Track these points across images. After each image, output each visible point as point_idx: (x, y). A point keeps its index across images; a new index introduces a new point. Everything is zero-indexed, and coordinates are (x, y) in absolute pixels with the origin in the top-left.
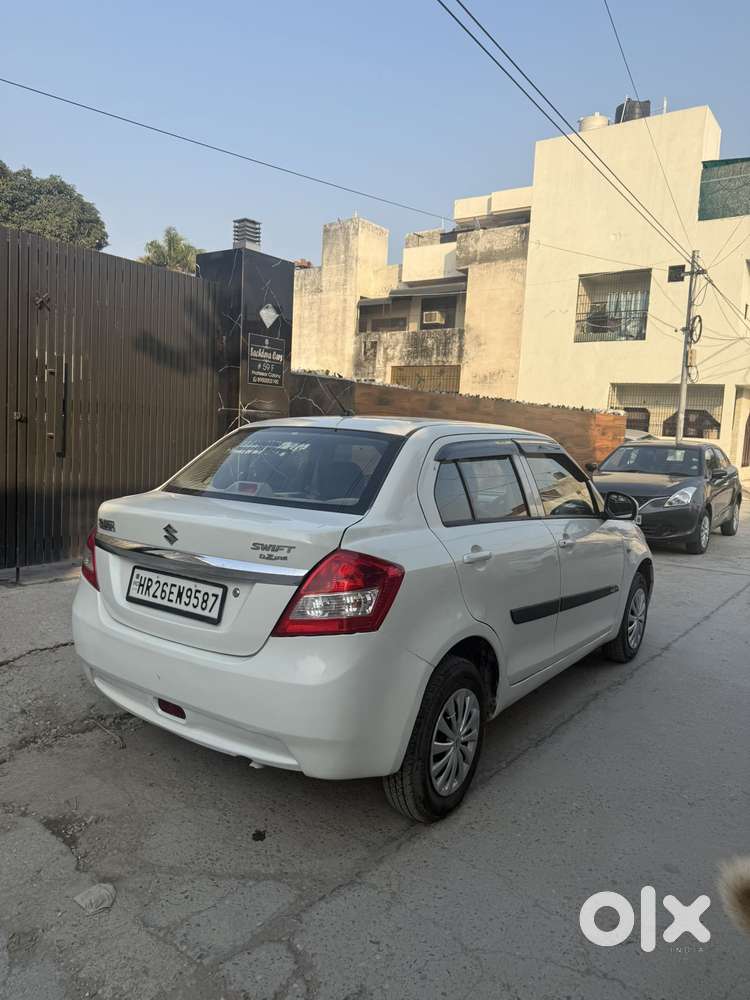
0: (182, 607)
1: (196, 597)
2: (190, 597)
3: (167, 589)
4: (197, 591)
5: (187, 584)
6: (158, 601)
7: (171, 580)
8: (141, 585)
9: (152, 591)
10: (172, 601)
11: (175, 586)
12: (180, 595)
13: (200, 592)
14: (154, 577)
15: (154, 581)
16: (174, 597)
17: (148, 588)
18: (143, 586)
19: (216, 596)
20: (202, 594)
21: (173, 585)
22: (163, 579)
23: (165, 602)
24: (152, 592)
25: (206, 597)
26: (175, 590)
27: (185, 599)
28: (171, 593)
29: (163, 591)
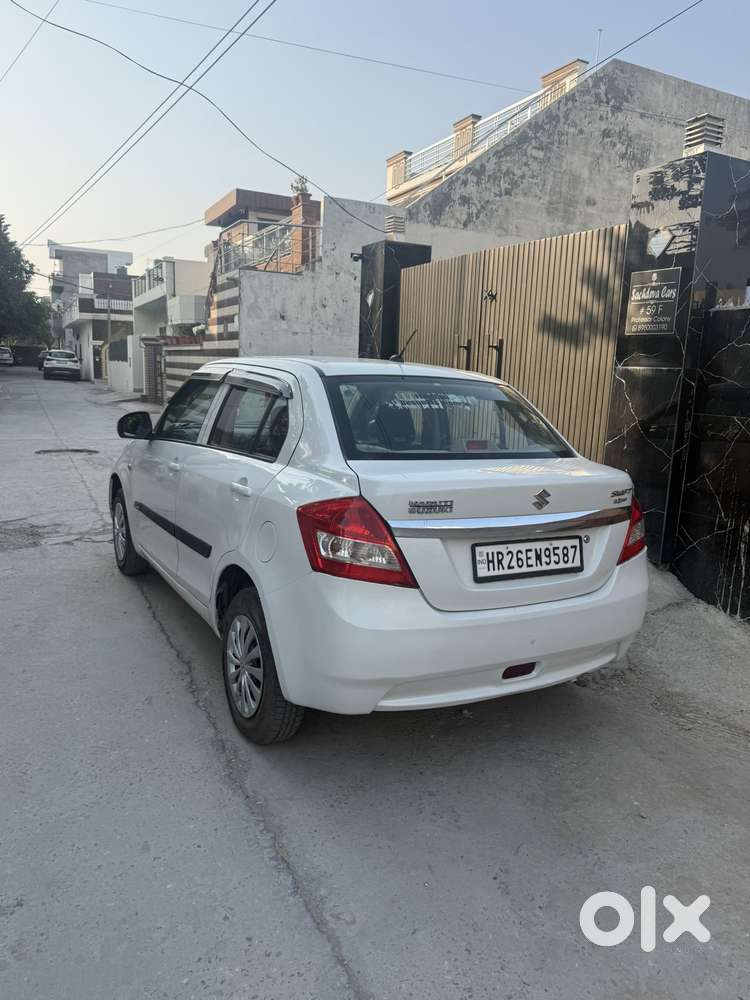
0: (545, 567)
1: (555, 554)
2: (549, 556)
3: (523, 556)
4: (555, 549)
5: (543, 545)
6: (517, 570)
7: (523, 547)
8: (489, 562)
9: (505, 563)
10: (532, 566)
11: (531, 550)
12: (538, 557)
13: (558, 548)
14: (502, 548)
15: (505, 552)
16: (532, 561)
17: (500, 562)
18: (493, 561)
19: (575, 547)
20: (561, 550)
21: (527, 551)
22: (514, 548)
23: (525, 569)
24: (506, 566)
25: (565, 551)
26: (532, 555)
27: (544, 559)
28: (528, 558)
29: (518, 559)
